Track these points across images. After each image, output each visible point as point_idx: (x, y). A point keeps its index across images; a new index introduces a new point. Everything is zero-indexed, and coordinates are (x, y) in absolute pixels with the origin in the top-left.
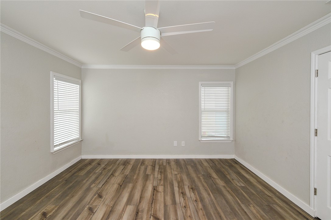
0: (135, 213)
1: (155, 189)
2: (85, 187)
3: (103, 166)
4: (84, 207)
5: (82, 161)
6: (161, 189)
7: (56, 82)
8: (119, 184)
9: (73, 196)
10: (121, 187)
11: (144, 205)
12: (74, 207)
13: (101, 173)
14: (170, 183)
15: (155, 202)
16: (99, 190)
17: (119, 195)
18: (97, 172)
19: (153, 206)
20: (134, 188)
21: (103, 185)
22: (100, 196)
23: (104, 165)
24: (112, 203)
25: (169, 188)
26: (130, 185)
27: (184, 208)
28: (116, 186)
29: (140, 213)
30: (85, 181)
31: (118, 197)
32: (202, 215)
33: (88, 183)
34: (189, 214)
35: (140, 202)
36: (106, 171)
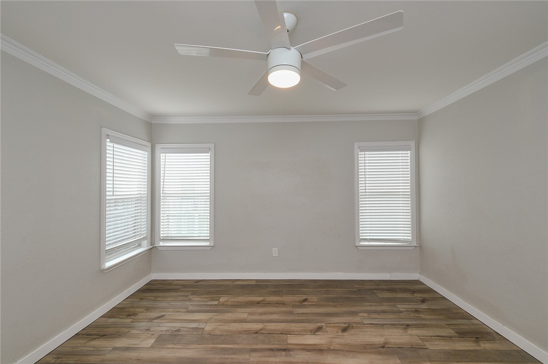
3: (424, 306)
4: (322, 322)
5: (418, 282)
8: (386, 343)
10: (381, 348)
13: (402, 312)
16: (358, 323)
17: (358, 350)
18: (398, 306)
21: (371, 324)
22: (345, 330)
23: (428, 308)
24: (338, 347)
28: (378, 340)
31: (352, 351)
33: (367, 308)
36: (412, 315)
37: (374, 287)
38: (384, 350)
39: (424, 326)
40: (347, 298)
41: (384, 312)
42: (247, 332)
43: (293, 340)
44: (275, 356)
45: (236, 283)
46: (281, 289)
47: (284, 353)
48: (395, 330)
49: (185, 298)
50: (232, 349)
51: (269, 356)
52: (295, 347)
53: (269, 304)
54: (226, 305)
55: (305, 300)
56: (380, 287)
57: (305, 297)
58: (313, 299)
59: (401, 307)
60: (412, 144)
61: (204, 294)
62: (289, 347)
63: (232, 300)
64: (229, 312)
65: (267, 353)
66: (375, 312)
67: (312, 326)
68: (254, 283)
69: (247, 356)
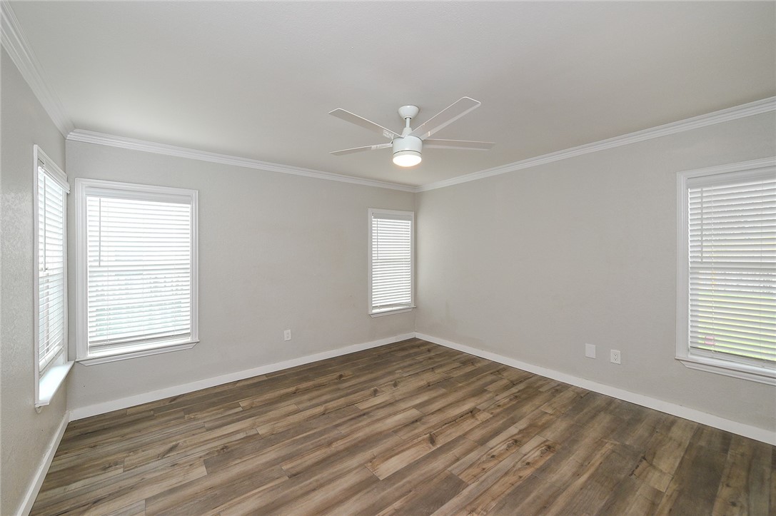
0: (413, 420)
1: (472, 413)
2: (390, 369)
3: (432, 354)
4: (373, 386)
5: (415, 339)
6: (483, 416)
7: (375, 221)
8: (428, 383)
9: (372, 373)
10: (429, 387)
11: (434, 420)
12: (365, 382)
13: (422, 362)
14: (512, 418)
15: (453, 425)
16: (400, 378)
19: (443, 427)
20: (443, 396)
21: (410, 375)
22: (395, 385)
23: (435, 354)
24: (400, 397)
25: (501, 422)
26: (443, 391)
27: (490, 457)
28: (423, 383)
29: (418, 423)
30: (395, 363)
32: (510, 482)
33: (398, 366)
34: (486, 466)
35: (432, 413)
36: (430, 361)
37: (388, 351)
38: (430, 387)
39: (441, 366)
40: (375, 364)
41: (411, 365)
42: (313, 417)
43: (363, 406)
44: (360, 422)
45: (238, 385)
46: (306, 375)
47: (365, 417)
48: (427, 374)
49: (182, 420)
50: (315, 433)
51: (356, 424)
52: (369, 410)
53: (307, 390)
54: (255, 407)
55: (341, 376)
56: (393, 349)
57: (338, 374)
58: (348, 372)
59: (419, 358)
60: (412, 214)
61: (208, 408)
62: (365, 411)
63: (257, 400)
64: (270, 411)
65: (352, 422)
66: (405, 367)
67: (368, 392)
68: (265, 378)
69: (336, 432)
